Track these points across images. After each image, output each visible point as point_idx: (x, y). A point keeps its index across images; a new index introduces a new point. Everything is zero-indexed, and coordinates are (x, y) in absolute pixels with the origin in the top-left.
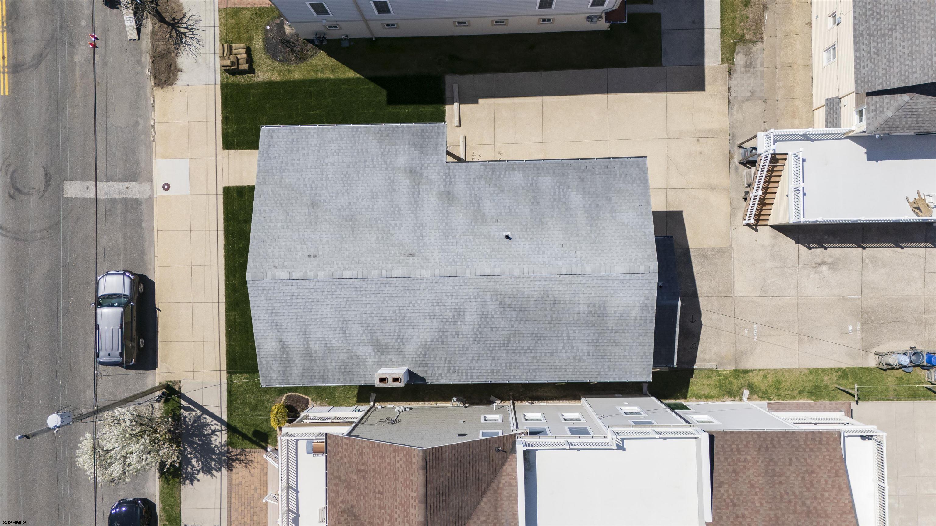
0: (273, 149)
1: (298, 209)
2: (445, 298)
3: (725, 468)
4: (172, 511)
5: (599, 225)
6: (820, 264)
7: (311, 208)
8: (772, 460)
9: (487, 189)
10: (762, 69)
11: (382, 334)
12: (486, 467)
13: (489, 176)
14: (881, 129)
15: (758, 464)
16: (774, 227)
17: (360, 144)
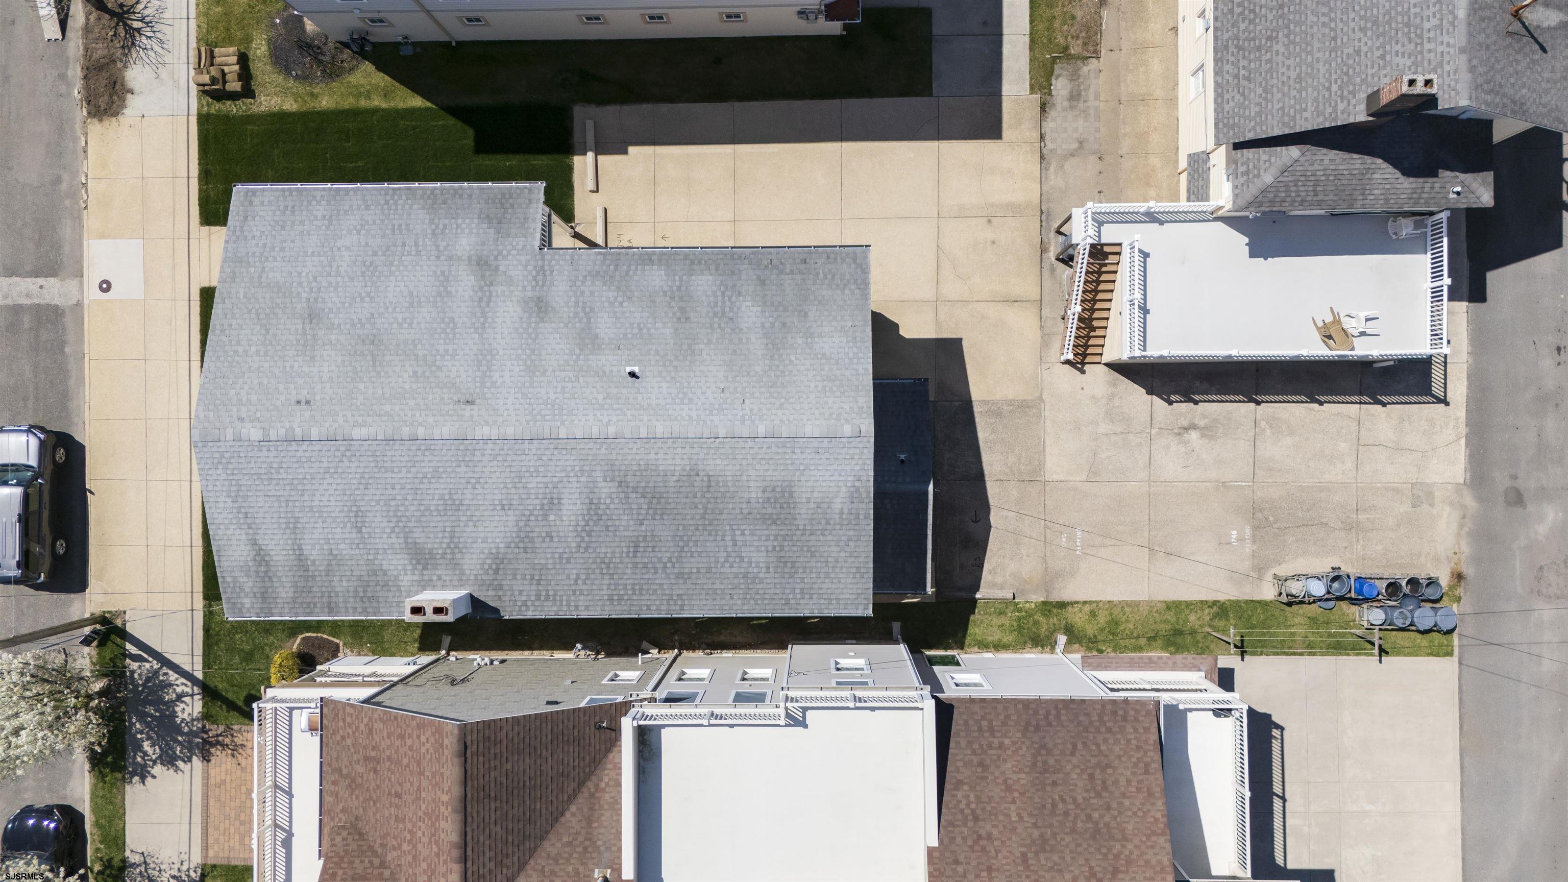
0: (251, 223)
1: (285, 324)
2: (527, 475)
3: (967, 759)
4: (110, 826)
5: (784, 357)
6: (1186, 429)
7: (307, 321)
8: (1043, 746)
9: (604, 293)
10: (1096, 103)
11: (423, 535)
12: (576, 754)
13: (610, 273)
14: (1256, 205)
15: (1021, 752)
16: (1111, 366)
17: (397, 216)
